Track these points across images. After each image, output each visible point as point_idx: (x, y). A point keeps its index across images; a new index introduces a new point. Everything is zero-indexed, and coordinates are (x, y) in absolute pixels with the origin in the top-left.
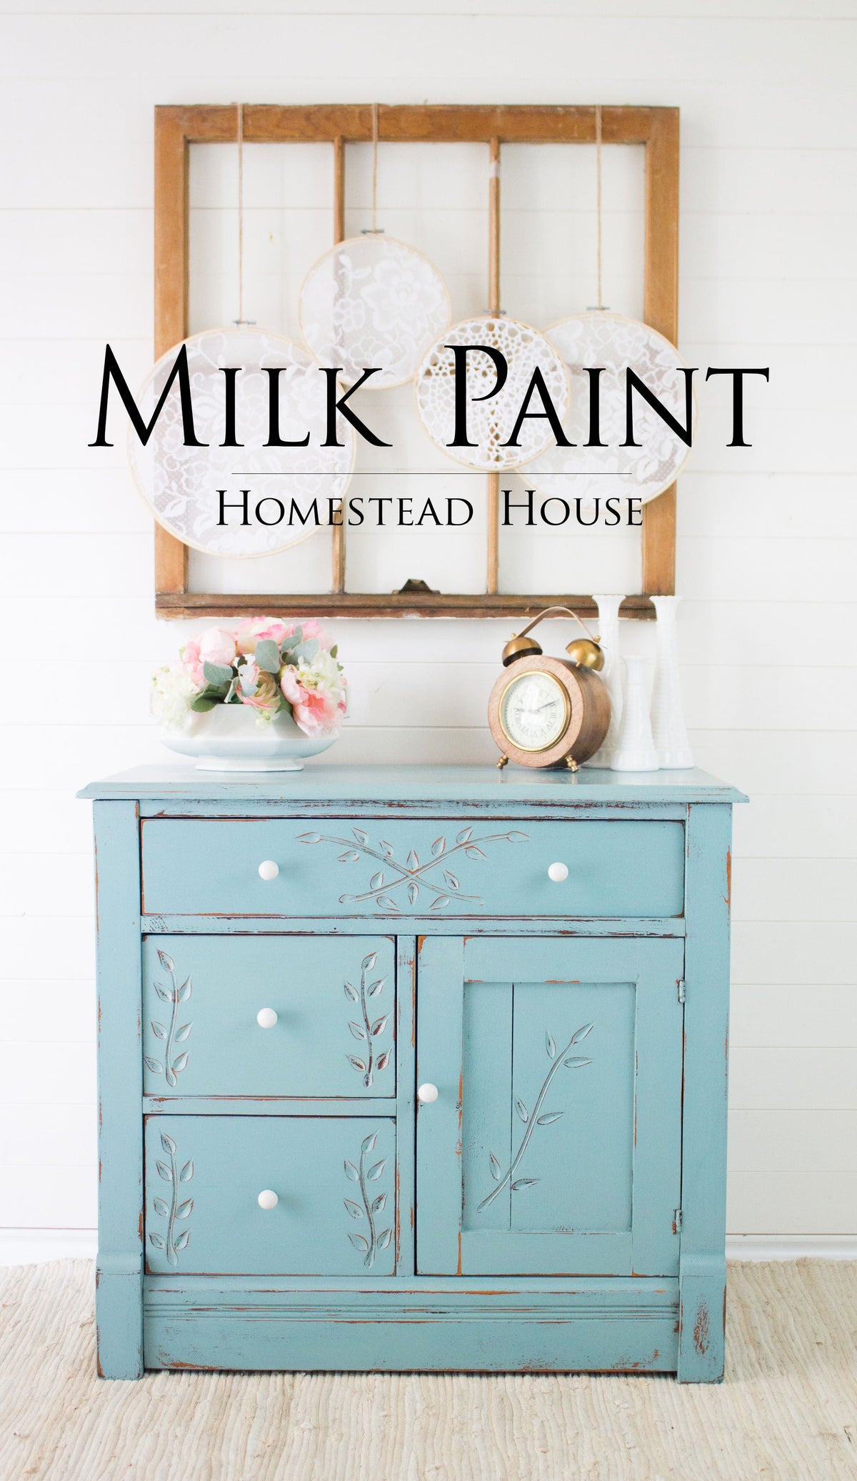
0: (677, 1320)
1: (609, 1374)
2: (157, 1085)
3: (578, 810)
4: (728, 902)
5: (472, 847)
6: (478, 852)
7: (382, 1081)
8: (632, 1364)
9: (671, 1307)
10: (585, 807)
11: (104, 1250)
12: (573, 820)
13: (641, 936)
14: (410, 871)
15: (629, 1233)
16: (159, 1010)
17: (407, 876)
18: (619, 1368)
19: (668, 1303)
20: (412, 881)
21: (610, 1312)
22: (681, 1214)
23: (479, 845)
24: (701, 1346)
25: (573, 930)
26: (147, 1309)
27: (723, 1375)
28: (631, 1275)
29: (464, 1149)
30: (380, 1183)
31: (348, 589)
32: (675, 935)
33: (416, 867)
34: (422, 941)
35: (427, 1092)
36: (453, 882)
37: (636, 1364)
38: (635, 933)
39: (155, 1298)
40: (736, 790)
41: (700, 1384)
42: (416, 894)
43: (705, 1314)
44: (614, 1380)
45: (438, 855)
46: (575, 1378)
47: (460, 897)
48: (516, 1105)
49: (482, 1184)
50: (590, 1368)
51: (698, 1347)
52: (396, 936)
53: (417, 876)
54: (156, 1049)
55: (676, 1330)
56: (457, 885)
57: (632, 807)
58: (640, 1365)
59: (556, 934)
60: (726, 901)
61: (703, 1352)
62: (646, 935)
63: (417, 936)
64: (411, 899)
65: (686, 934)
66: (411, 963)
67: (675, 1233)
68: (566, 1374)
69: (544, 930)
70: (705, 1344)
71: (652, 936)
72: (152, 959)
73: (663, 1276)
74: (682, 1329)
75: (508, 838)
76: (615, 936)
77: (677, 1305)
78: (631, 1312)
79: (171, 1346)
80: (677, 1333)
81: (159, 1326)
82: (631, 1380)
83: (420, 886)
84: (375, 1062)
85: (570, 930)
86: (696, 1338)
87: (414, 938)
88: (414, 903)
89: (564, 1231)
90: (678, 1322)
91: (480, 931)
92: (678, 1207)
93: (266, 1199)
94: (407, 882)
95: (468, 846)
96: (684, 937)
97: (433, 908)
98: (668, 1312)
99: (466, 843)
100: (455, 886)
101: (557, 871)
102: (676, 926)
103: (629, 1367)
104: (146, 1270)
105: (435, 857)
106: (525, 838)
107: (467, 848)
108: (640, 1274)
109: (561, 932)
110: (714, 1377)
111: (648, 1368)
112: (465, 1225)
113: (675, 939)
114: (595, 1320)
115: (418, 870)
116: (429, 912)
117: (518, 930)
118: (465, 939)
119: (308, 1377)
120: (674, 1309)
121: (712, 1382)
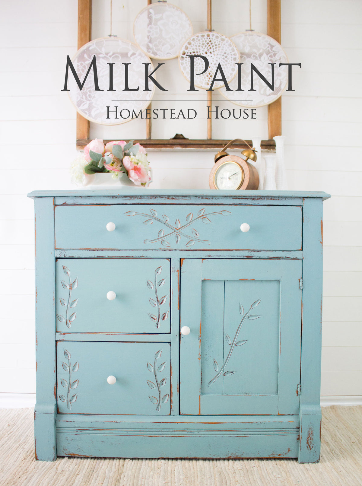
0: (299, 434)
1: (267, 459)
2: (62, 327)
3: (254, 200)
4: (322, 243)
5: (205, 217)
6: (208, 220)
7: (164, 326)
8: (278, 455)
9: (296, 428)
10: (257, 199)
11: (39, 402)
12: (252, 205)
13: (283, 259)
14: (176, 229)
15: (277, 395)
16: (63, 293)
17: (175, 231)
18: (272, 456)
19: (295, 427)
20: (178, 233)
21: (269, 431)
22: (300, 386)
23: (208, 216)
24: (310, 446)
25: (252, 256)
26: (57, 429)
27: (319, 459)
28: (277, 414)
29: (202, 357)
30: (163, 373)
31: (152, 138)
32: (298, 258)
33: (179, 227)
34: (183, 261)
35: (185, 330)
36: (196, 234)
37: (280, 455)
38: (280, 257)
39: (61, 424)
40: (324, 193)
41: (309, 464)
42: (179, 239)
43: (312, 432)
44: (269, 462)
45: (189, 221)
46: (252, 461)
47: (199, 241)
48: (226, 337)
49: (210, 374)
50: (259, 457)
51: (308, 447)
52: (171, 259)
53: (179, 231)
54: (62, 312)
55: (298, 439)
56: (198, 235)
57: (278, 200)
58: (281, 455)
59: (244, 258)
60: (321, 242)
61: (311, 449)
62: (285, 258)
63: (180, 259)
64: (177, 242)
65: (303, 258)
66: (177, 271)
67: (298, 395)
68: (248, 459)
69: (239, 256)
70: (311, 445)
71: (287, 258)
72: (60, 269)
73: (292, 415)
74: (301, 439)
75: (221, 213)
76: (271, 259)
77: (299, 428)
78: (277, 431)
79: (68, 446)
80: (298, 441)
81: (63, 437)
82: (278, 462)
83: (181, 236)
84: (161, 317)
85: (250, 255)
86: (308, 443)
87: (179, 259)
88: (178, 244)
89: (247, 394)
90: (299, 436)
91: (209, 256)
92: (299, 383)
93: (111, 380)
94: (175, 234)
95: (203, 217)
96: (302, 259)
97: (187, 246)
98: (295, 431)
99: (202, 216)
100: (197, 236)
101: (244, 227)
102: (299, 255)
103: (276, 456)
104: (58, 411)
105: (187, 222)
106: (229, 214)
107: (202, 218)
108: (282, 414)
109: (246, 256)
110: (315, 460)
111: (285, 456)
112: (202, 392)
113: (298, 260)
114: (262, 435)
115: (180, 228)
116: (185, 248)
117: (227, 256)
118: (202, 260)
119: (131, 461)
120: (297, 430)
121: (315, 463)
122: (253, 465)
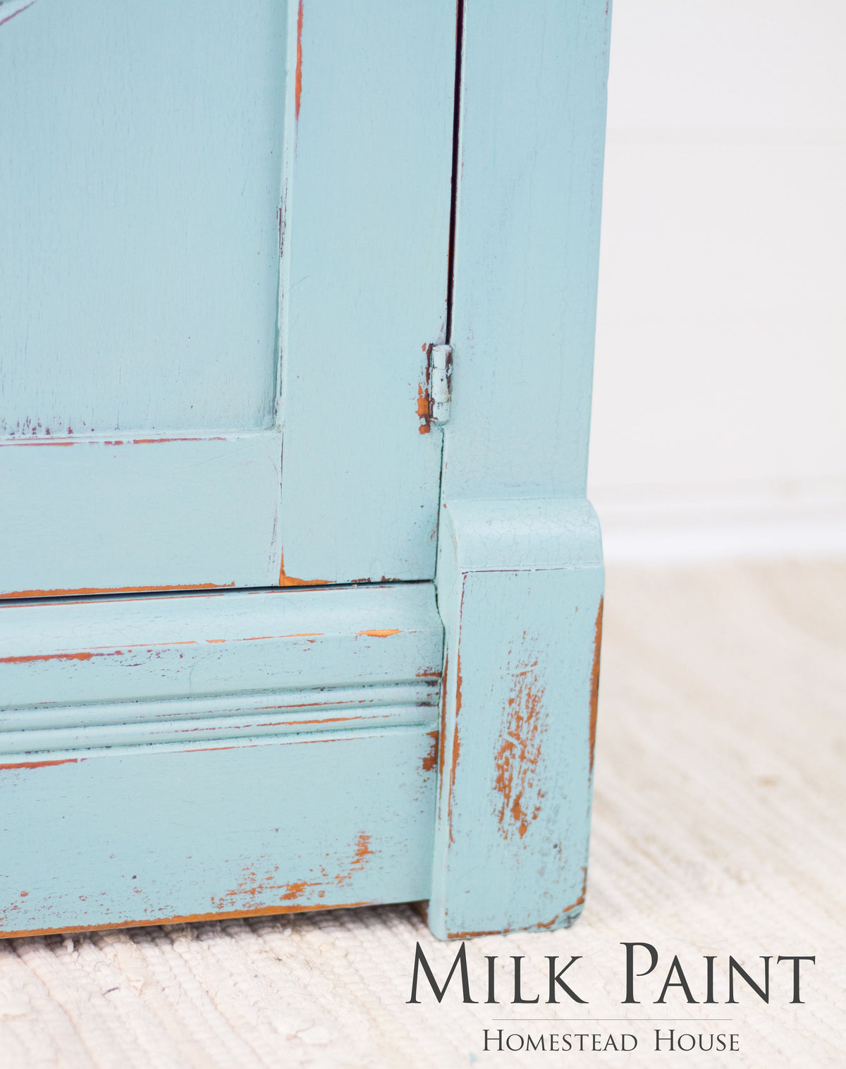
0: (435, 726)
1: (198, 928)
8: (283, 891)
9: (412, 683)
15: (269, 433)
18: (240, 905)
19: (410, 674)
21: (211, 715)
22: (449, 360)
24: (517, 810)
27: (581, 901)
28: (276, 583)
37: (295, 890)
41: (511, 936)
43: (534, 700)
44: (218, 946)
46: (88, 951)
50: (140, 915)
51: (508, 813)
55: (432, 762)
58: (308, 889)
61: (523, 829)
67: (426, 429)
68: (53, 941)
70: (528, 804)
73: (385, 582)
74: (456, 755)
77: (436, 678)
78: (280, 709)
80: (431, 774)
82: (280, 941)
86: (502, 785)
90: (437, 736)
92: (438, 334)
98: (404, 703)
103: (272, 900)
108: (307, 577)
110: (554, 909)
111: (334, 899)
114: (157, 749)
120: (423, 692)
121: (547, 926)
122: (106, 977)
